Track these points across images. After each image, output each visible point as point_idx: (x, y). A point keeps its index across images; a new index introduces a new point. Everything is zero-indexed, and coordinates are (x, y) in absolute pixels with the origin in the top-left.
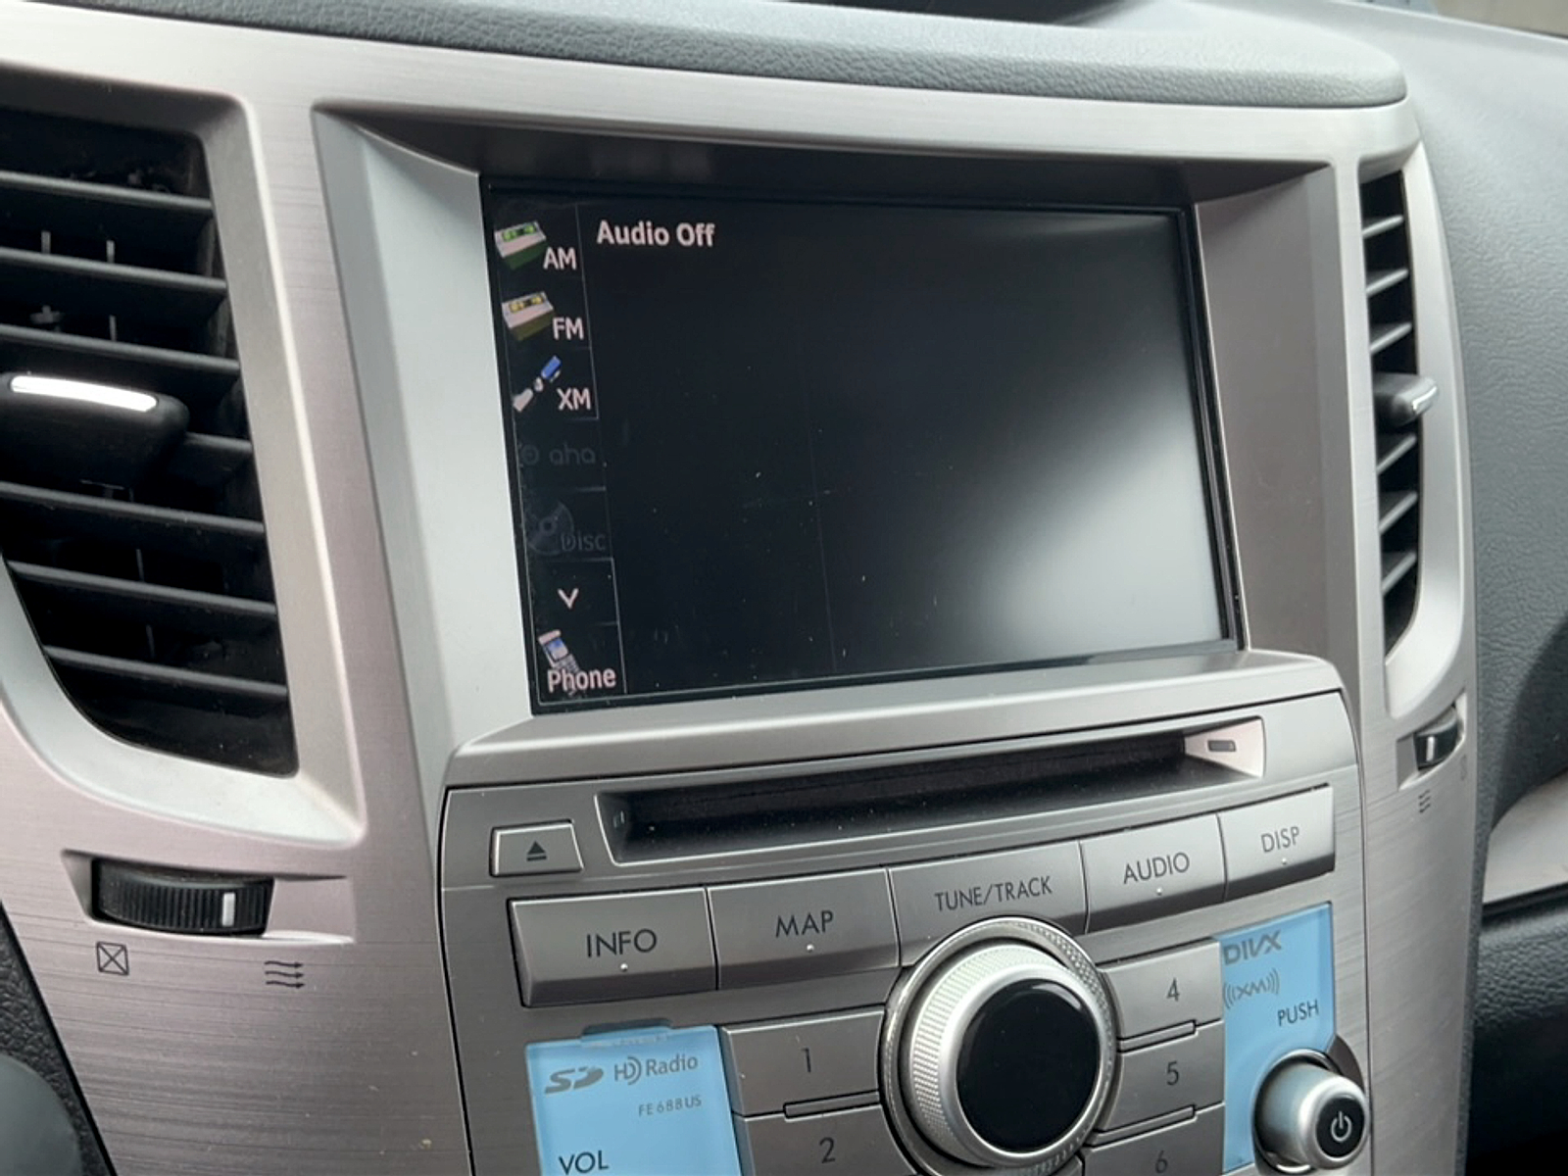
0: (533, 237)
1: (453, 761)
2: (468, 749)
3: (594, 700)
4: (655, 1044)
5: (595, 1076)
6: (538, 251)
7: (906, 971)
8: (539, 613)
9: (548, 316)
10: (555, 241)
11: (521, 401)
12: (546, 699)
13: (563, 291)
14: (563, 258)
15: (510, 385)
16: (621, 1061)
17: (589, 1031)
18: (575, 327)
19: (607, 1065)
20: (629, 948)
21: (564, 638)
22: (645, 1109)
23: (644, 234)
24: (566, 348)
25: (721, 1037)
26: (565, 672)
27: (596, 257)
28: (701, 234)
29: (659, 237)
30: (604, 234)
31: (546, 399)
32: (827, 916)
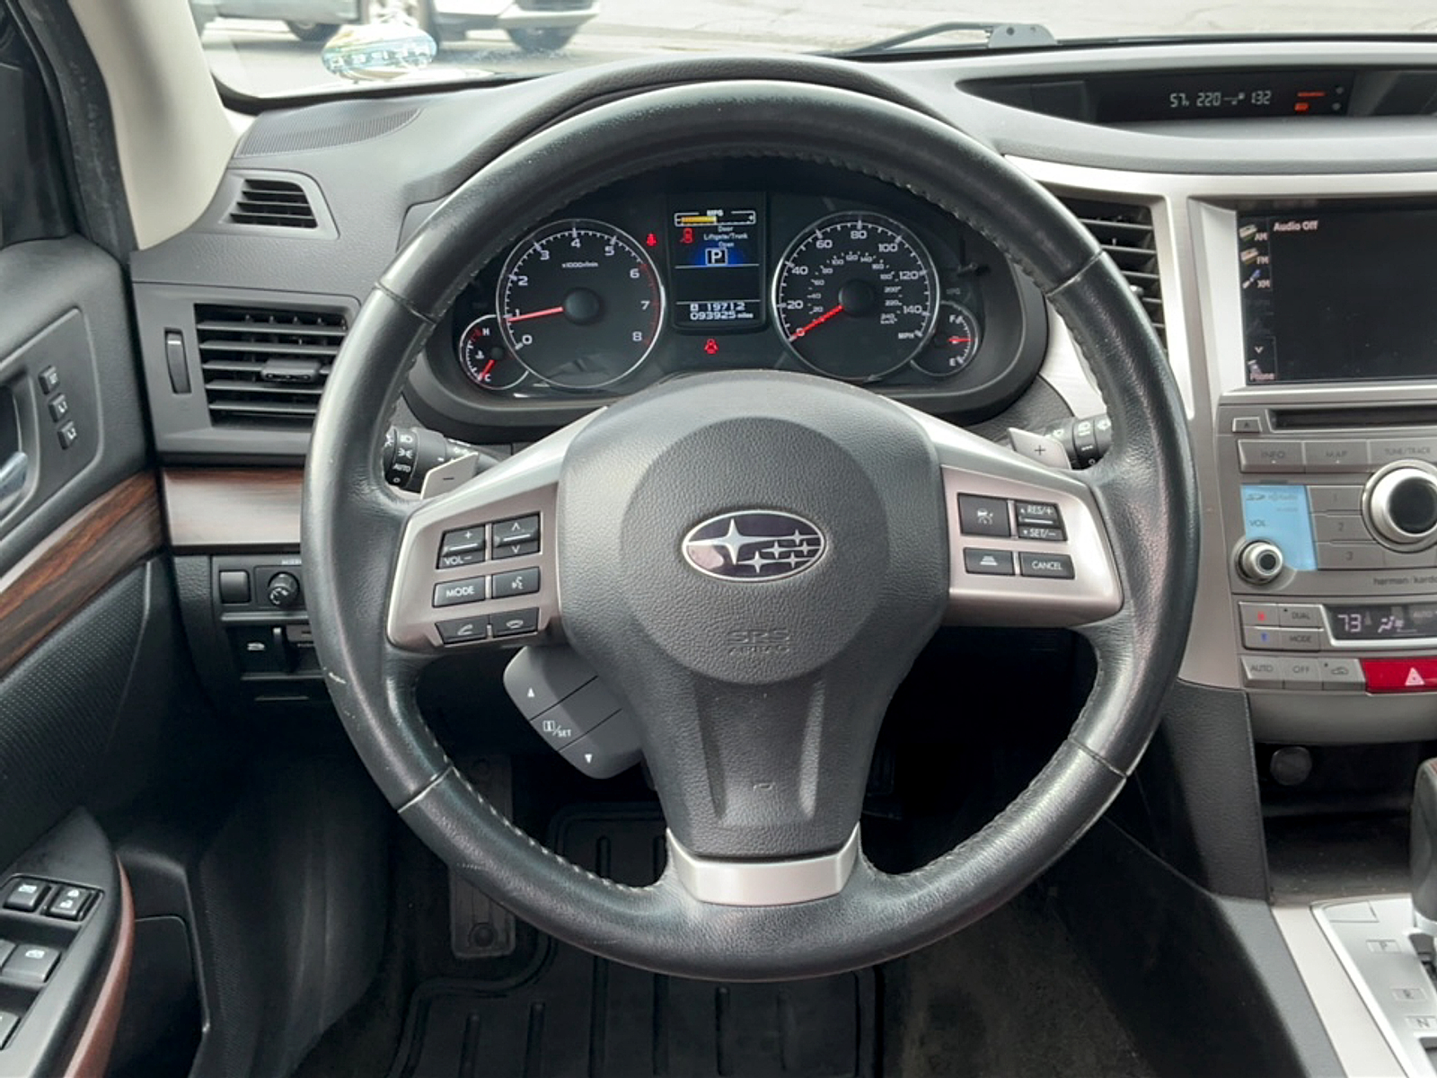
0: (1252, 229)
1: (1222, 398)
2: (1225, 394)
3: (1267, 383)
4: (1283, 491)
5: (1262, 497)
6: (1253, 235)
7: (1373, 474)
8: (1250, 354)
9: (1255, 257)
10: (1260, 231)
11: (1246, 285)
12: (1251, 382)
13: (1262, 247)
14: (1263, 236)
15: (1244, 277)
16: (1271, 494)
17: (1262, 483)
18: (1265, 260)
19: (1267, 494)
20: (1276, 457)
21: (1257, 363)
22: (1279, 510)
23: (1292, 226)
24: (1262, 266)
25: (1306, 490)
26: (1257, 374)
27: (1275, 236)
28: (1312, 225)
29: (1297, 227)
30: (1277, 227)
31: (1255, 283)
32: (1344, 453)
